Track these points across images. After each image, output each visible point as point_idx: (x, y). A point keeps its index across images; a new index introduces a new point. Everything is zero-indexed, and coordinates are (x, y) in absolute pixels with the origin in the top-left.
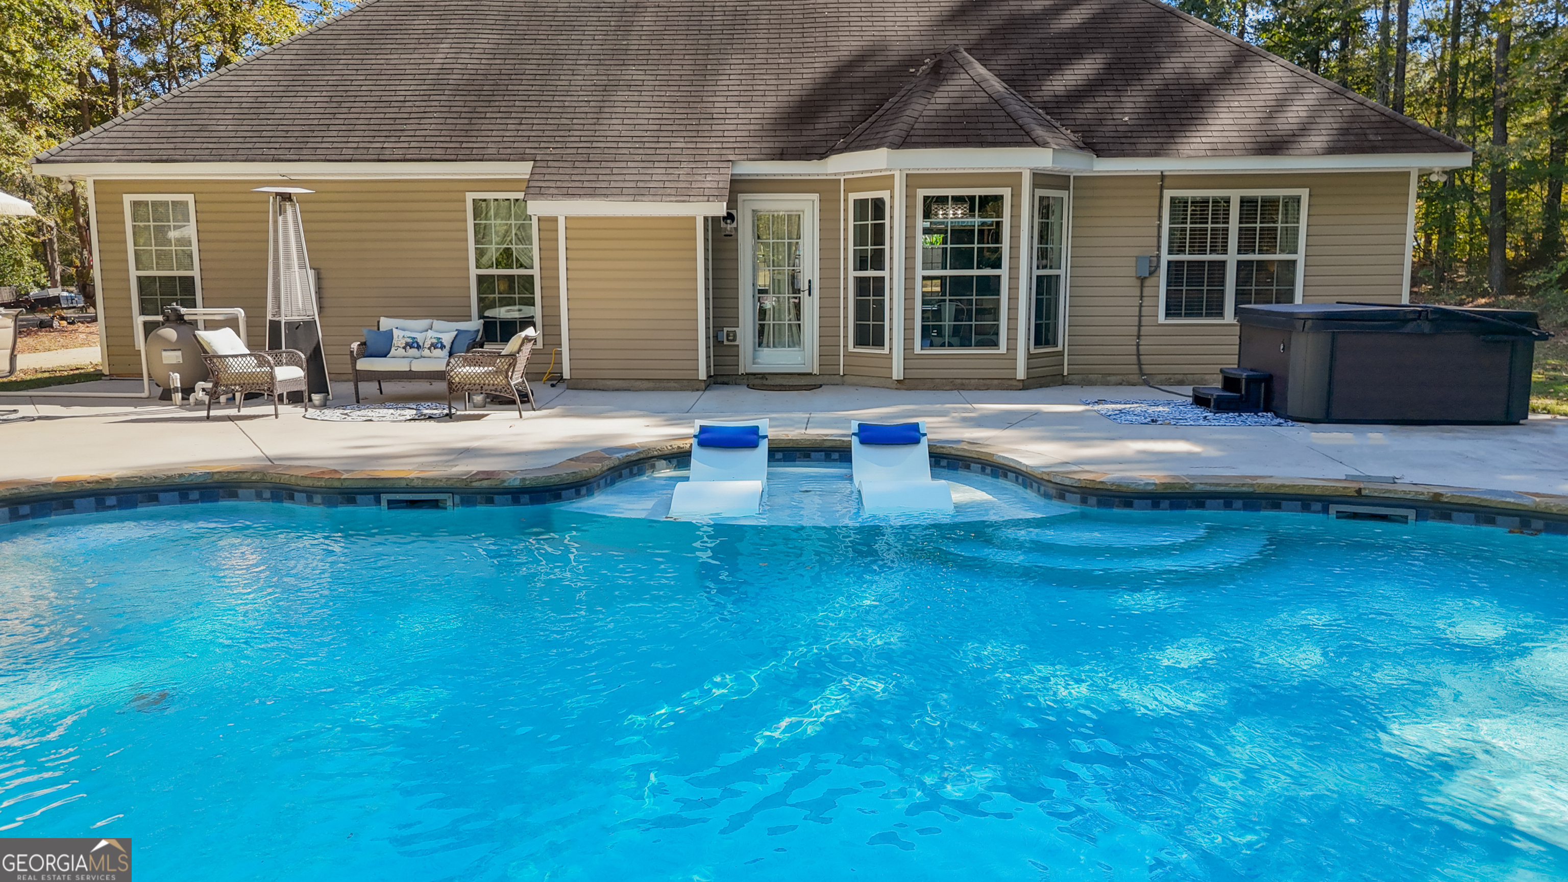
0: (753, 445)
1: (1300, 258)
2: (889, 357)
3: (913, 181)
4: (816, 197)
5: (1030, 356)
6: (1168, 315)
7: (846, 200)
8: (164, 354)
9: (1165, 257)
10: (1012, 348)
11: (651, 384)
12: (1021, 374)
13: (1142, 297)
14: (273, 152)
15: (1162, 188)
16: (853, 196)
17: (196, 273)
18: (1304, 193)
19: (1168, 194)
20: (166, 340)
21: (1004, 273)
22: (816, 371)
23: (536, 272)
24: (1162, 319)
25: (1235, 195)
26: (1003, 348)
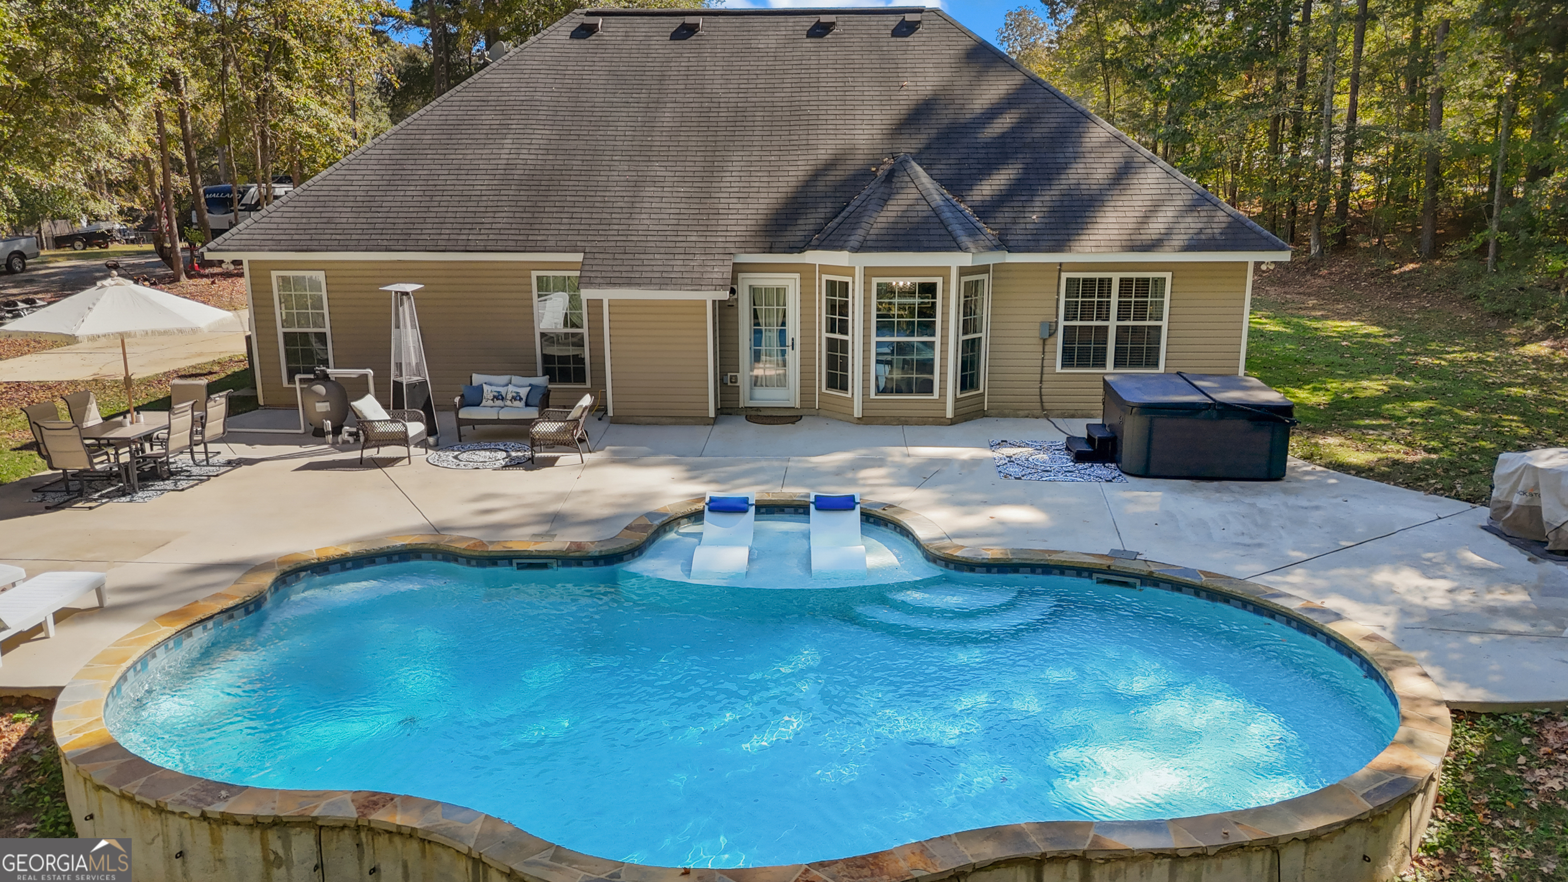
0: (744, 511)
1: (1164, 324)
2: (852, 399)
3: (869, 272)
4: (797, 276)
5: (957, 400)
6: (1063, 366)
7: (820, 279)
8: (317, 405)
9: (1062, 323)
10: (943, 394)
11: (673, 420)
12: (950, 414)
13: (1044, 353)
14: (385, 243)
15: (1060, 270)
16: (825, 277)
17: (327, 330)
18: (1168, 276)
19: (1064, 276)
20: (317, 394)
21: (937, 339)
22: (798, 406)
23: (585, 330)
24: (1058, 369)
25: (1116, 277)
26: (936, 395)
